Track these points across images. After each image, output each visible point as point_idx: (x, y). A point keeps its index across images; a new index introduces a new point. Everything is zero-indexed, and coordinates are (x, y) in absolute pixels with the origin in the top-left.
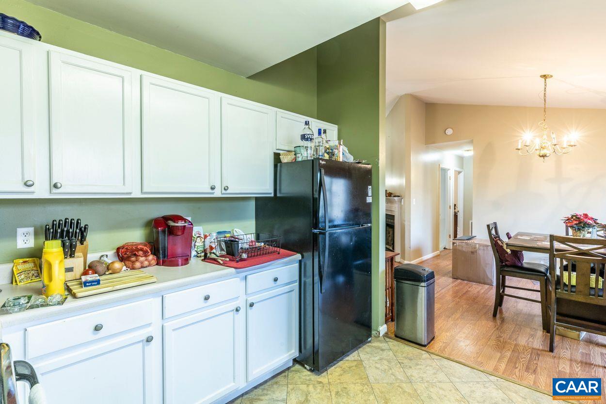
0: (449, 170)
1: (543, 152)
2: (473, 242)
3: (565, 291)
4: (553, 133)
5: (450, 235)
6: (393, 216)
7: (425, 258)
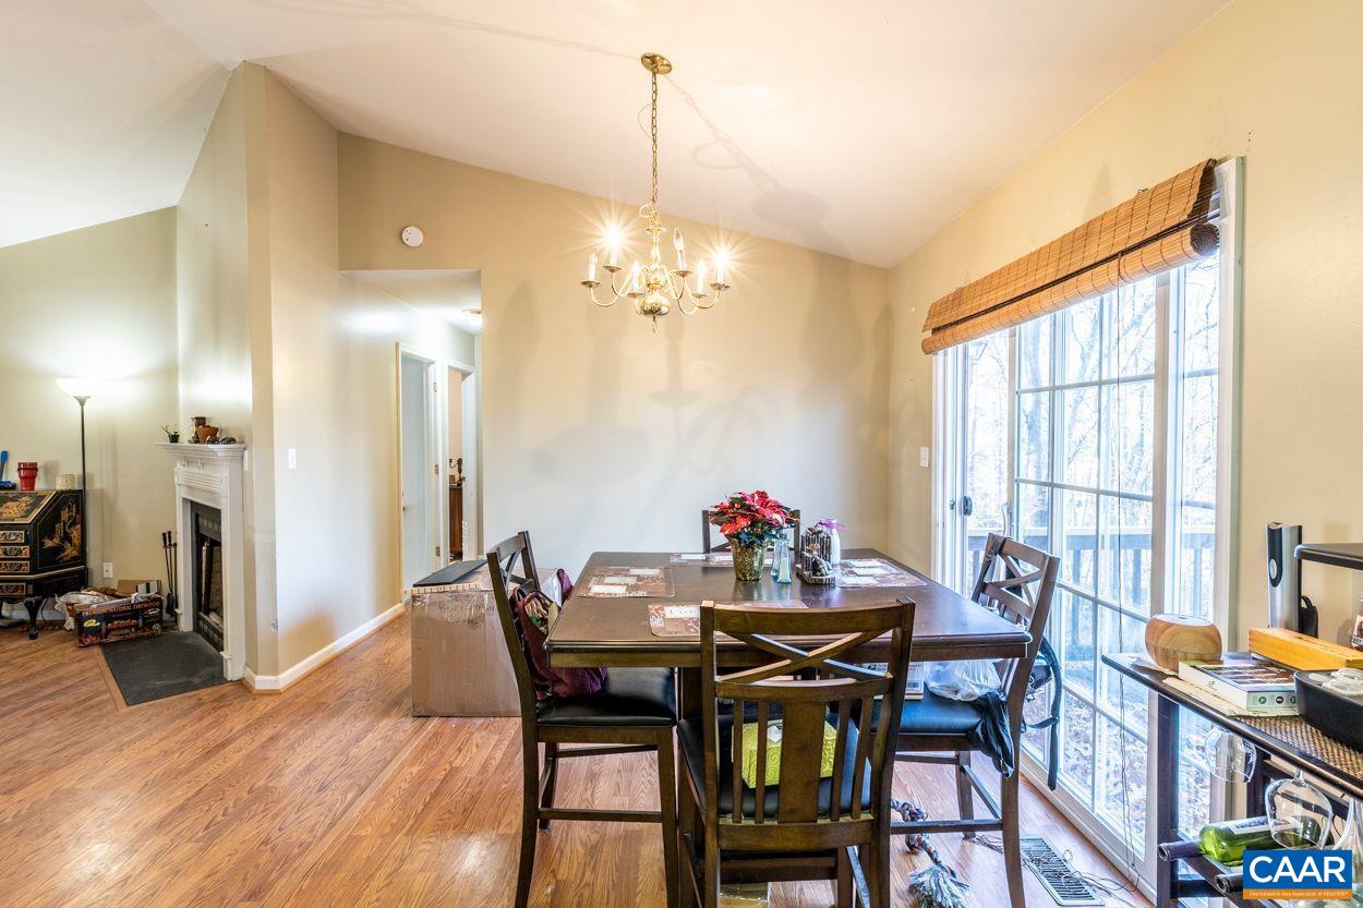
0: (432, 363)
1: (653, 299)
2: (472, 585)
3: (749, 815)
4: (678, 236)
5: (438, 548)
6: (218, 512)
7: (342, 643)
